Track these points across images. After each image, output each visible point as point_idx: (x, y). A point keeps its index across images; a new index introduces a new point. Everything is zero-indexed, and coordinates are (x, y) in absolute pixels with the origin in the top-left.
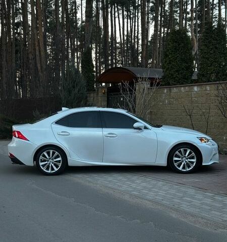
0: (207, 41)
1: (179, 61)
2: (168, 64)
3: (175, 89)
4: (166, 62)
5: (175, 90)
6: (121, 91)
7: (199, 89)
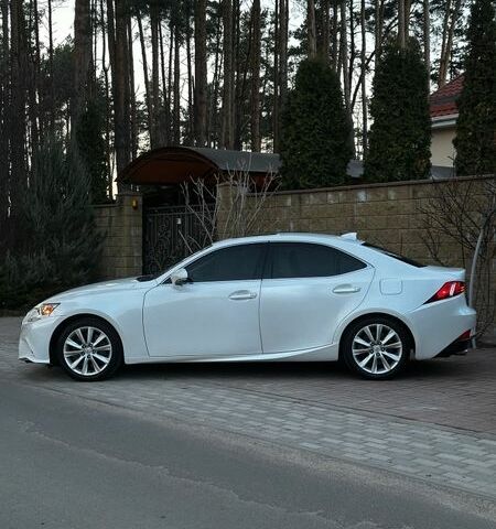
0: (385, 89)
1: (319, 133)
2: (293, 140)
3: (311, 196)
4: (287, 136)
5: (311, 199)
6: (187, 202)
7: (370, 197)
